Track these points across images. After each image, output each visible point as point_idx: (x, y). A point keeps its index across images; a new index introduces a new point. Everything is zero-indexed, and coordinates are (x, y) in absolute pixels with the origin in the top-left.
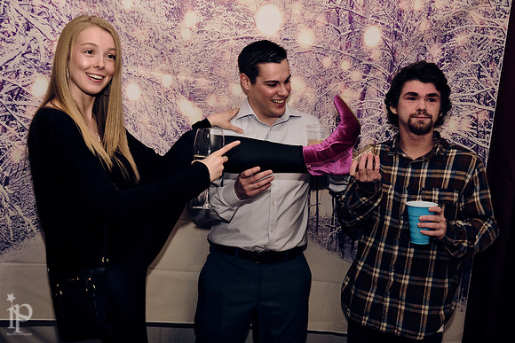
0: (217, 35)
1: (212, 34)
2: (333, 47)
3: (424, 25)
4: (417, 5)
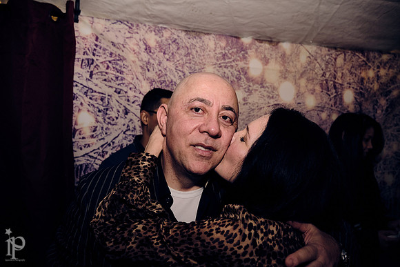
0: (257, 105)
1: (253, 104)
2: (327, 106)
3: (376, 86)
4: (371, 74)
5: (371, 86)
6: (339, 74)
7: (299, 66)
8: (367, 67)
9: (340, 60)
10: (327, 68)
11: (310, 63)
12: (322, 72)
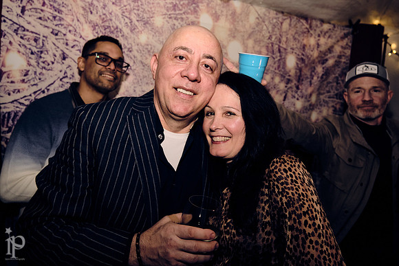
2: (271, 69)
3: (315, 54)
4: (312, 41)
5: (312, 53)
6: (284, 39)
7: (247, 26)
8: (309, 35)
9: (286, 25)
10: (273, 31)
11: (258, 24)
12: (268, 35)
